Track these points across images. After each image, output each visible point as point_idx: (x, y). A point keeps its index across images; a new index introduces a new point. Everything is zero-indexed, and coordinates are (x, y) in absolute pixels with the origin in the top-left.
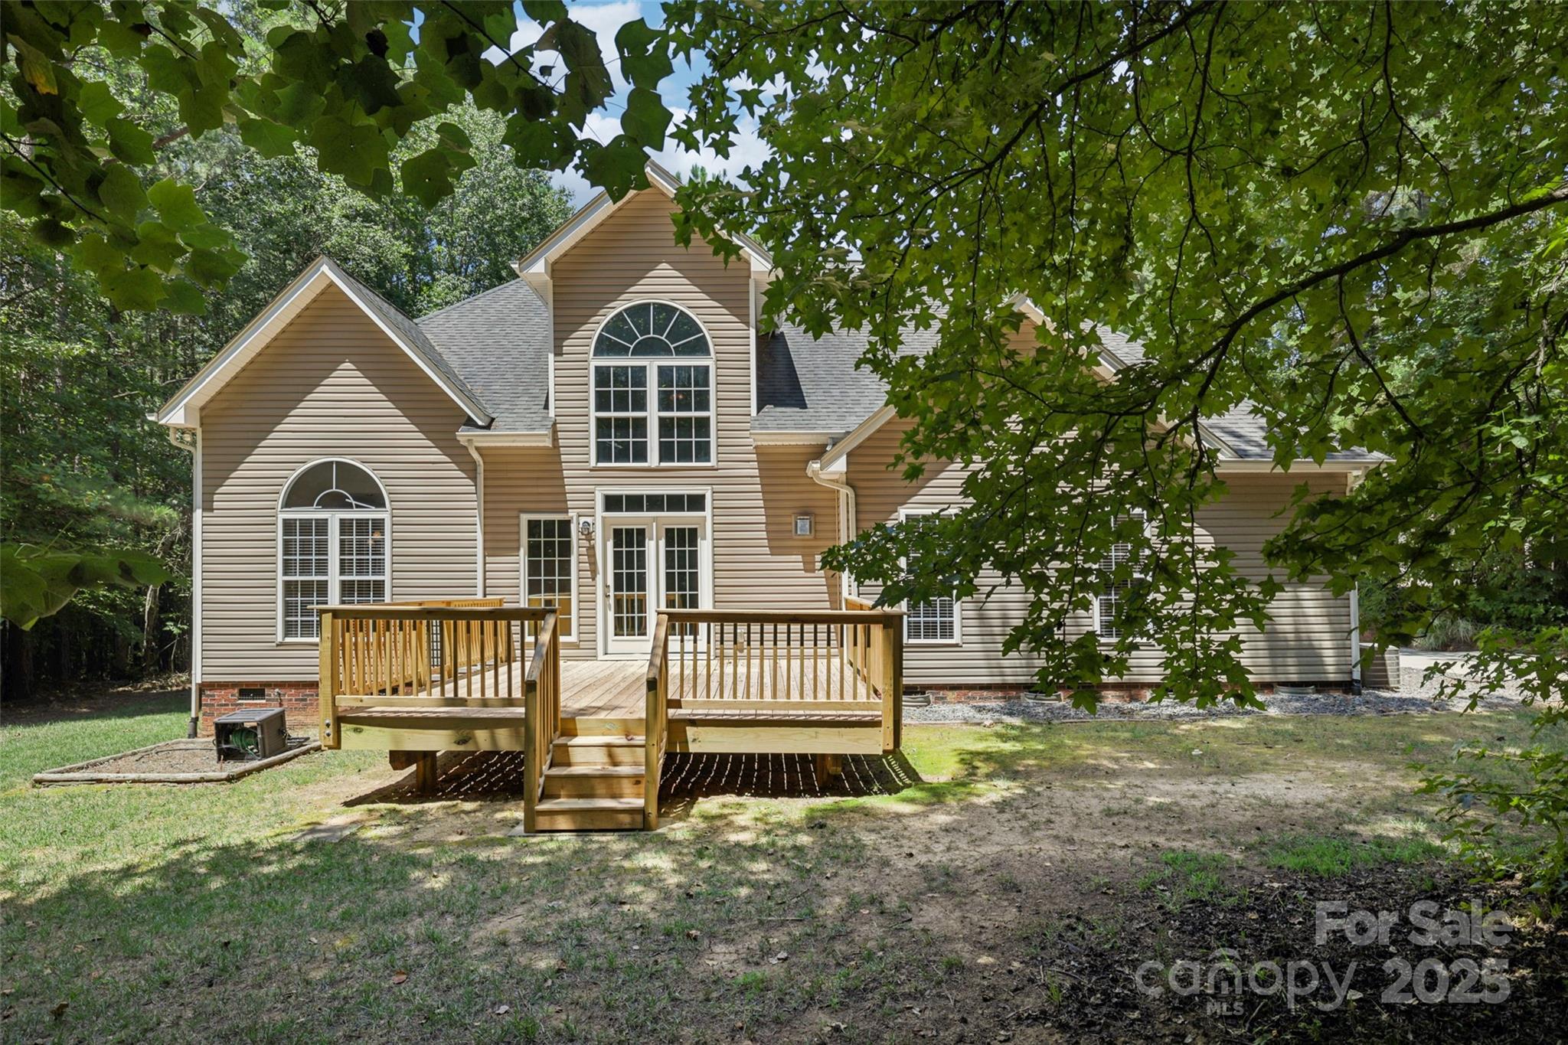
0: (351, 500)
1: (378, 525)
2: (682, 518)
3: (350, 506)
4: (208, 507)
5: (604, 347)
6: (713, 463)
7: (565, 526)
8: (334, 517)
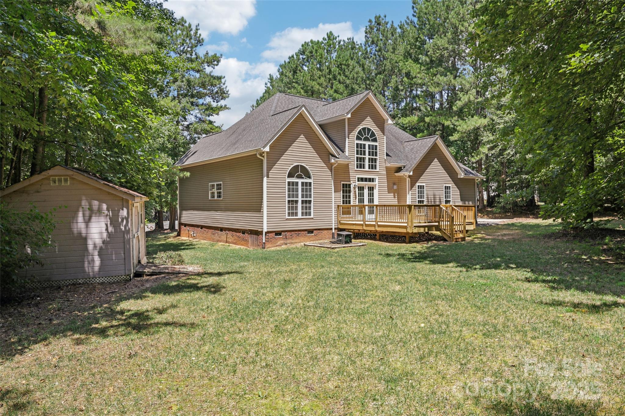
0: (303, 176)
1: (310, 183)
2: (371, 184)
3: (303, 178)
4: (268, 177)
5: (358, 138)
6: (378, 170)
7: (350, 185)
8: (300, 181)
